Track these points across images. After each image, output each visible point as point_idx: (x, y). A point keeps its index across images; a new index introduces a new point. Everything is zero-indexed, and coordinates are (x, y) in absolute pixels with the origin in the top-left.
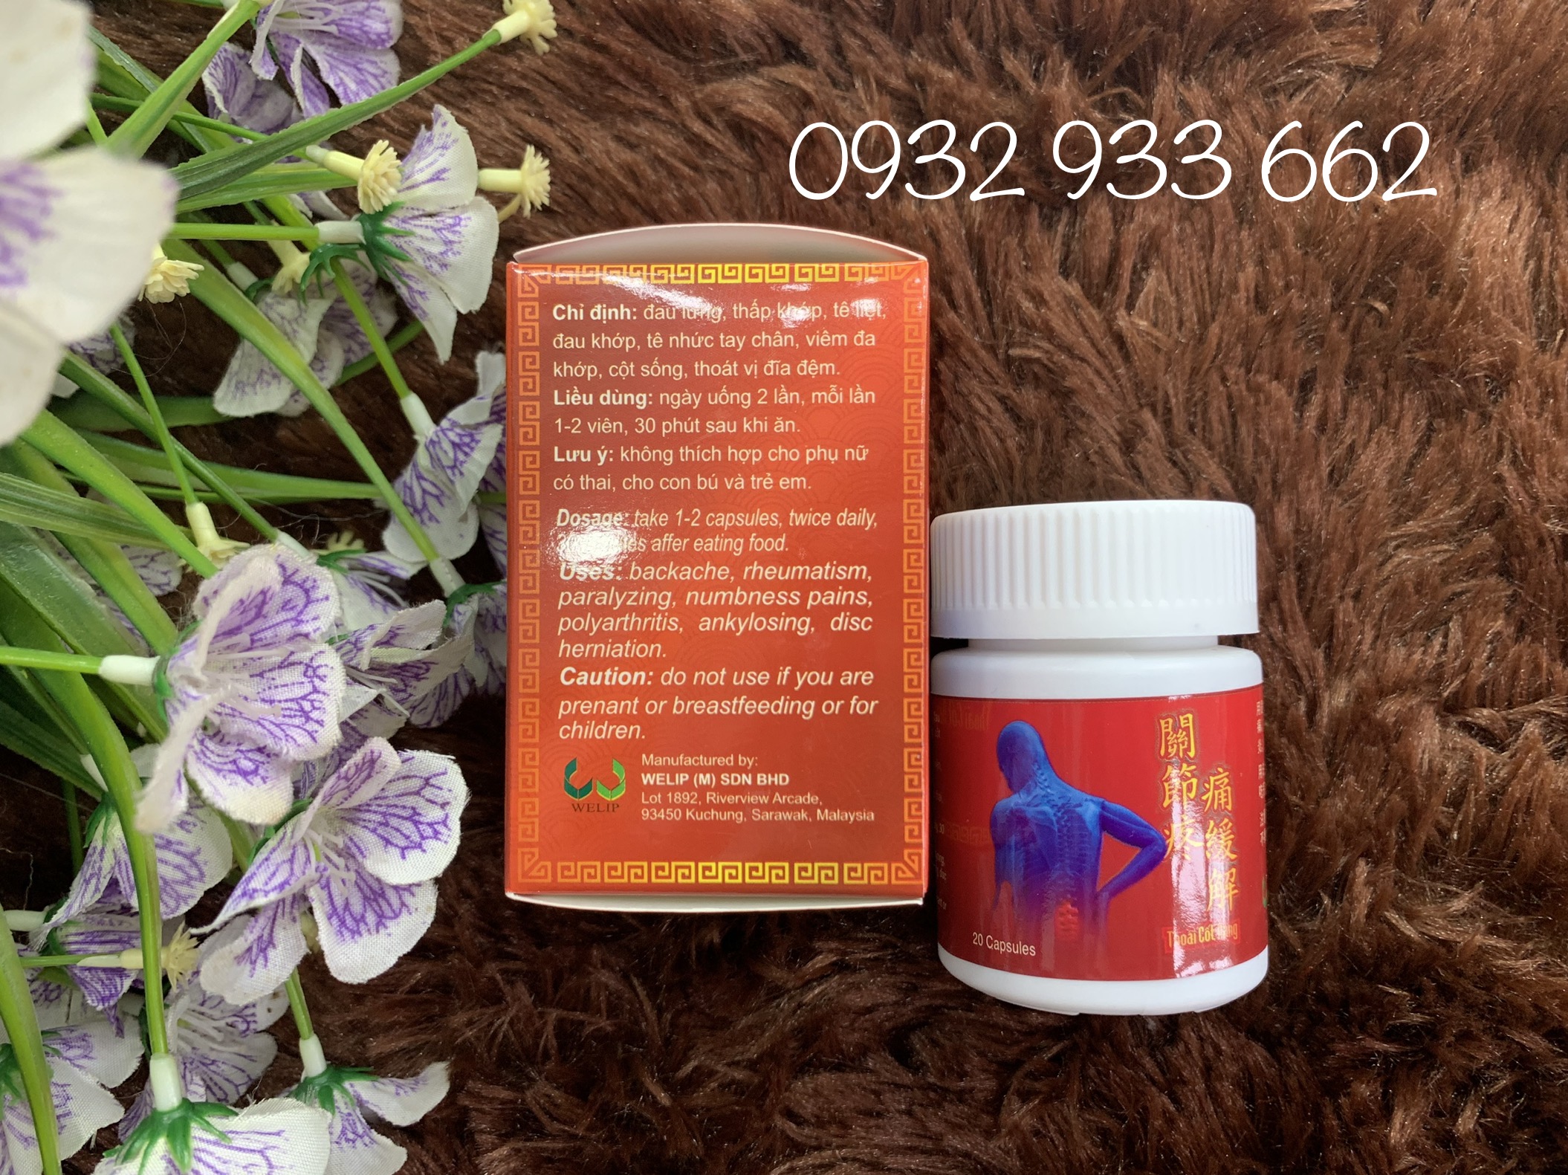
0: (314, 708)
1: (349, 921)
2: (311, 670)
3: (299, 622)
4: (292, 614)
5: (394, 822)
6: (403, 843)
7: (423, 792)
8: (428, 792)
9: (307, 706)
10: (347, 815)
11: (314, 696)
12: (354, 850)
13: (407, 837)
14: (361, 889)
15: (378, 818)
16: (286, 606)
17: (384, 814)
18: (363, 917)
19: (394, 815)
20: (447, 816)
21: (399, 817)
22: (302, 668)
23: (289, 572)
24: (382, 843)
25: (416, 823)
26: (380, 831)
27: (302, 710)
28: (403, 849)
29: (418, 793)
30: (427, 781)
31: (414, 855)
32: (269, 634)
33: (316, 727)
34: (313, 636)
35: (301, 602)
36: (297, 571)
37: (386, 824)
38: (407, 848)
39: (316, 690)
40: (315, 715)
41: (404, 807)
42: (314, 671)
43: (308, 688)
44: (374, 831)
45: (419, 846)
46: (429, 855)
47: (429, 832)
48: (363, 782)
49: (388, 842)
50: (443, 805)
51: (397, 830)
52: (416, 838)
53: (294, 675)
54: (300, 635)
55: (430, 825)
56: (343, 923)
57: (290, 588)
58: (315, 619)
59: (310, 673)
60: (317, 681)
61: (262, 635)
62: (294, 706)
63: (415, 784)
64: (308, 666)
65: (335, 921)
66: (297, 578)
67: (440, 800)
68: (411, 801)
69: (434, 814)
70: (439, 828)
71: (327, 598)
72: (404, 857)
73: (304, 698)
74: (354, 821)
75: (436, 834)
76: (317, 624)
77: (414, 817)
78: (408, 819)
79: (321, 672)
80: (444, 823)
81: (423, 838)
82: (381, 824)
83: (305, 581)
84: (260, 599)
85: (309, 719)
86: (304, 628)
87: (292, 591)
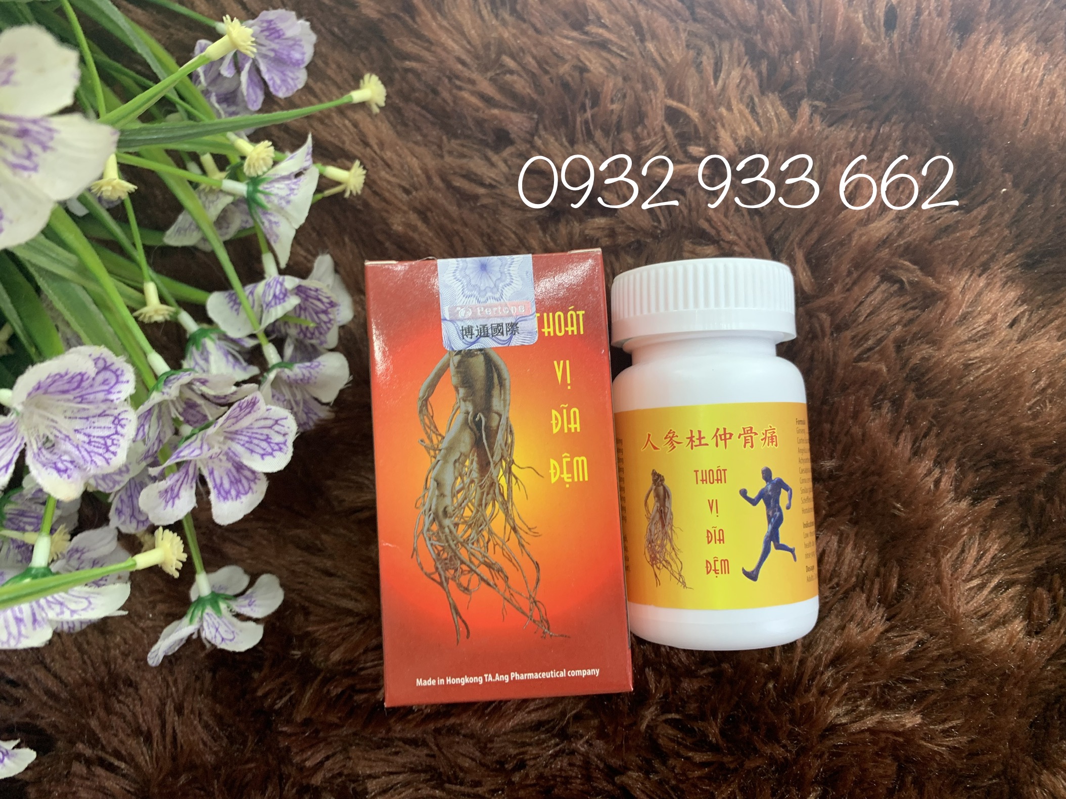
0: (113, 444)
2: (117, 421)
3: (109, 393)
4: (106, 387)
5: (255, 441)
6: (262, 452)
7: (274, 427)
8: (277, 428)
9: (109, 442)
10: (229, 435)
11: (115, 437)
12: (234, 453)
13: (264, 449)
15: (247, 439)
16: (105, 382)
17: (250, 437)
19: (256, 438)
20: (286, 441)
21: (260, 439)
22: (112, 419)
23: (108, 364)
24: (249, 450)
25: (269, 443)
26: (247, 445)
27: (105, 444)
28: (263, 456)
29: (270, 427)
30: (276, 422)
31: (268, 458)
32: (91, 397)
33: (112, 456)
34: (116, 401)
35: (113, 381)
36: (112, 364)
37: (251, 442)
39: (117, 433)
40: (112, 449)
41: (262, 434)
42: (119, 421)
43: (113, 431)
44: (243, 445)
45: (271, 454)
46: (276, 460)
47: (276, 447)
48: (246, 415)
49: (252, 451)
50: (284, 435)
51: (258, 445)
52: (269, 450)
53: (107, 422)
54: (108, 400)
55: (277, 444)
58: (119, 392)
59: (116, 422)
60: (119, 428)
61: (87, 397)
62: (102, 441)
63: (269, 423)
66: (112, 368)
67: (283, 432)
68: (266, 431)
69: (278, 439)
70: (282, 446)
71: (127, 382)
72: (263, 459)
73: (108, 437)
74: (232, 439)
75: (280, 449)
76: (119, 395)
77: (267, 439)
78: (265, 440)
79: (123, 422)
80: (285, 443)
81: (273, 450)
82: (248, 442)
83: (117, 370)
84: (79, 378)
85: (108, 450)
86: (112, 397)
87: (107, 375)
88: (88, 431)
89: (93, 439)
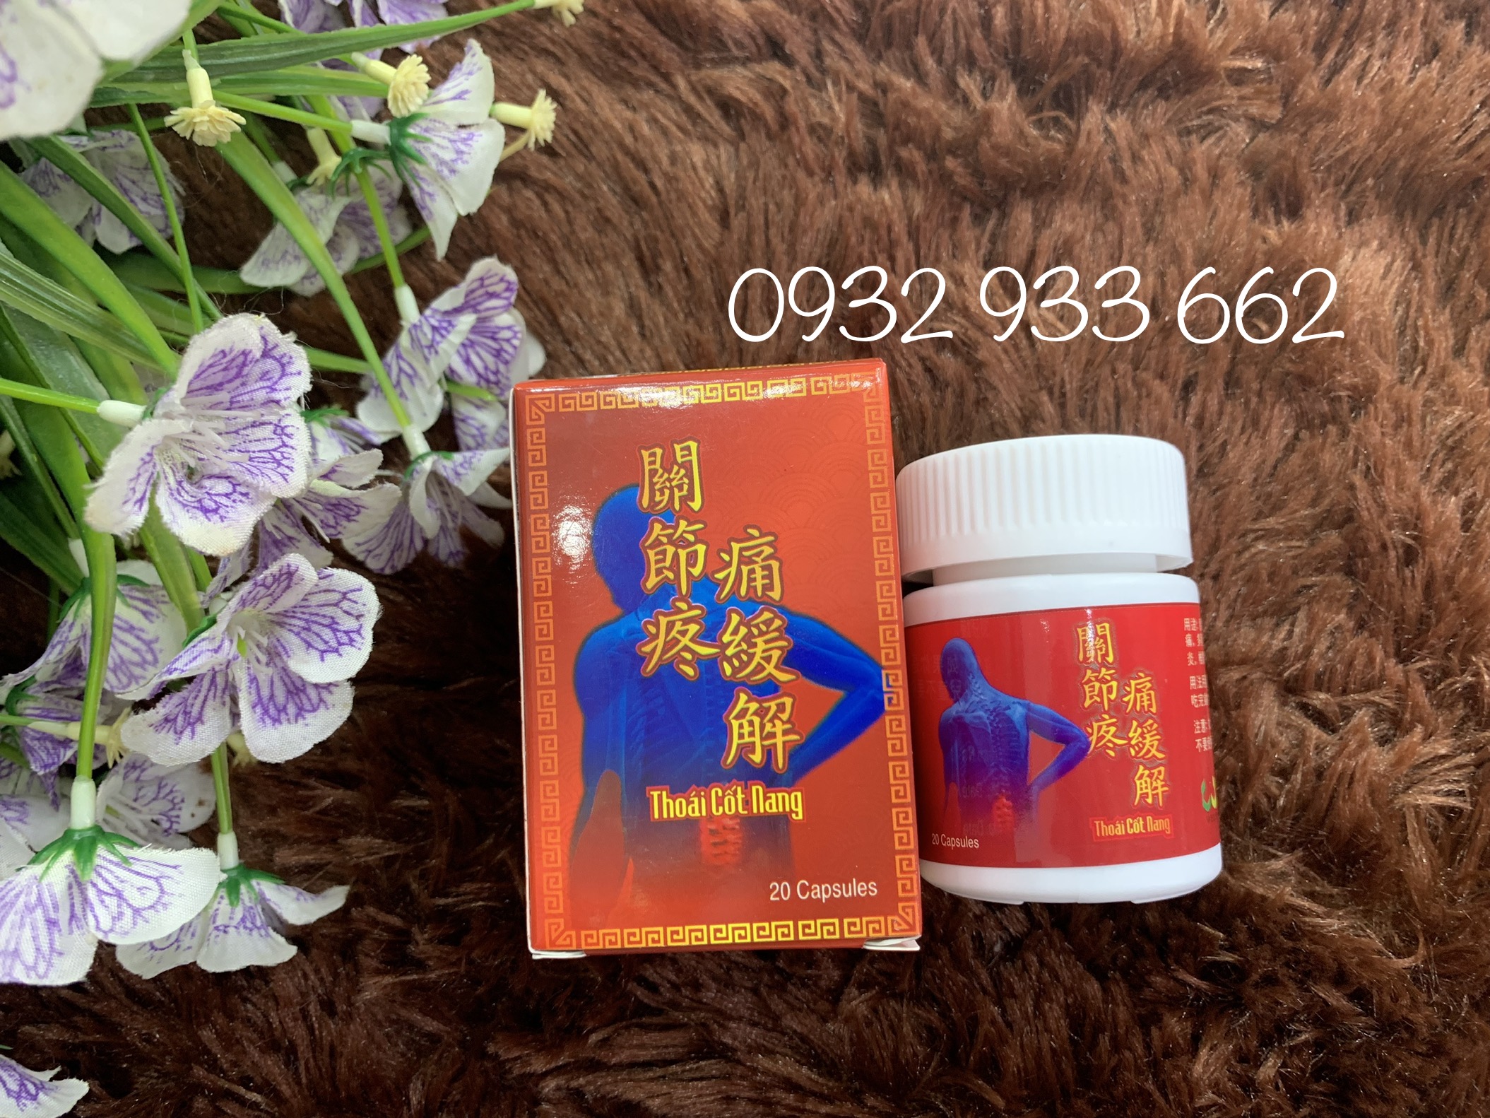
0: (284, 458)
1: (272, 711)
2: (279, 429)
3: (273, 390)
4: (269, 383)
5: (315, 628)
6: (322, 647)
7: (342, 605)
8: (345, 605)
9: (278, 456)
10: (276, 619)
11: (284, 449)
12: (280, 649)
13: (326, 643)
14: (285, 684)
15: (302, 624)
16: (264, 376)
17: (307, 621)
18: (285, 709)
19: (316, 622)
20: (361, 626)
21: (320, 624)
22: (271, 427)
23: (270, 346)
24: (304, 646)
25: (335, 631)
26: (303, 634)
27: (274, 458)
28: (323, 653)
29: (336, 605)
30: (344, 596)
31: (331, 658)
32: (246, 398)
33: (287, 471)
34: (283, 403)
35: (276, 375)
36: (276, 346)
37: (308, 629)
38: (325, 651)
39: (284, 445)
40: (285, 462)
41: (324, 616)
42: (282, 430)
43: (277, 443)
44: (297, 634)
45: (336, 651)
46: (344, 659)
47: (345, 639)
49: (309, 645)
50: (359, 618)
51: (318, 635)
52: (334, 644)
53: (267, 431)
54: (273, 401)
55: (347, 632)
56: (266, 712)
57: (270, 361)
58: (287, 389)
59: (279, 431)
60: (285, 438)
61: (240, 398)
62: (268, 456)
63: (334, 597)
64: (276, 426)
65: (259, 710)
66: (276, 353)
67: (355, 613)
68: (330, 611)
69: (349, 623)
70: (354, 636)
71: (299, 373)
72: (323, 659)
73: (275, 450)
74: (281, 625)
75: (351, 642)
76: (288, 393)
77: (333, 625)
78: (329, 626)
79: (288, 431)
80: (359, 632)
81: (340, 644)
82: (304, 629)
83: (282, 357)
84: (241, 359)
85: (279, 464)
86: (277, 396)
87: (270, 364)
88: (243, 447)
89: (253, 455)
